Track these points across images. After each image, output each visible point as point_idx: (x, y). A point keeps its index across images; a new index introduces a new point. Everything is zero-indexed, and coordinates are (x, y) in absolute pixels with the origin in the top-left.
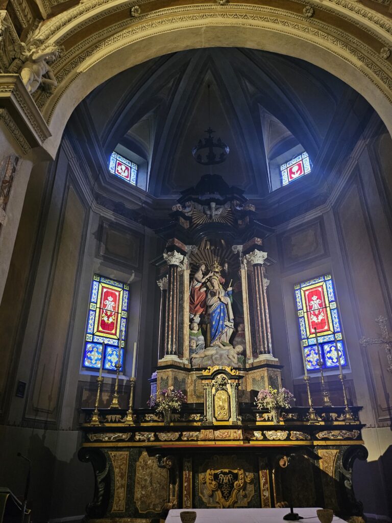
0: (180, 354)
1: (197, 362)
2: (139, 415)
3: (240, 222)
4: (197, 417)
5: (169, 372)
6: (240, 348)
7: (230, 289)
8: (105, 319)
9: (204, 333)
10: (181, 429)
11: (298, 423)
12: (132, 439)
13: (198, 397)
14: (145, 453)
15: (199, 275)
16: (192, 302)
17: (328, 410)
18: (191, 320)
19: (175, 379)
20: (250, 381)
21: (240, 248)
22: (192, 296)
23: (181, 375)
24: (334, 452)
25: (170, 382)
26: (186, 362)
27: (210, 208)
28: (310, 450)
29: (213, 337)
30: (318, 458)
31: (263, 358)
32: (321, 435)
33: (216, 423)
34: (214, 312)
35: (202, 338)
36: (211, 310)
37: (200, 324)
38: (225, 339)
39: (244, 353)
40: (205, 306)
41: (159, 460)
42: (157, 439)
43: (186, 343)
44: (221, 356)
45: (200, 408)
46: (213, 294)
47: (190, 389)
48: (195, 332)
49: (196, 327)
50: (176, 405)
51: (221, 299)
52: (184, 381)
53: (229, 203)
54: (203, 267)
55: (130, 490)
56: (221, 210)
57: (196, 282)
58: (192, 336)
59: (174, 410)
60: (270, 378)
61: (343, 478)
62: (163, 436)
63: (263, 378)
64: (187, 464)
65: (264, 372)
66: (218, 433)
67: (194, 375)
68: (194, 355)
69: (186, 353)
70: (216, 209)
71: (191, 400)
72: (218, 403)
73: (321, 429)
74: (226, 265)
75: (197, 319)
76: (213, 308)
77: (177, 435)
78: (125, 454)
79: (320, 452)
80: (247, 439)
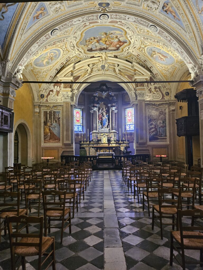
0: (96, 130)
1: (100, 131)
2: (90, 142)
3: (110, 98)
4: (100, 142)
5: (95, 134)
6: (109, 128)
7: (107, 115)
8: (77, 119)
9: (102, 125)
10: (97, 144)
11: (118, 143)
12: (89, 146)
13: (100, 138)
14: (91, 148)
15: (100, 111)
16: (99, 117)
17: (124, 140)
18: (99, 122)
19: (96, 135)
20: (110, 135)
21: (110, 105)
22: (99, 116)
23: (97, 134)
24: (123, 147)
25: (95, 136)
26: (98, 132)
27: (103, 93)
28: (119, 147)
29: (103, 126)
30: (121, 148)
31: (113, 131)
32: (121, 145)
33: (103, 143)
34: (104, 120)
35: (101, 126)
36: (103, 120)
37: (101, 122)
38: (106, 126)
39: (110, 129)
40: (101, 118)
41: (94, 148)
42: (93, 146)
43: (98, 128)
44: (105, 130)
45: (100, 140)
46: (104, 116)
47: (99, 137)
48: (99, 124)
49: (100, 123)
50: (97, 140)
51: (105, 118)
52: (97, 135)
53: (108, 91)
54: (101, 109)
55: (89, 153)
56: (106, 93)
57: (99, 113)
58: (99, 125)
59: (96, 141)
60: (114, 135)
61: (124, 151)
62: (94, 145)
63: (113, 135)
64: (99, 149)
65: (113, 134)
66: (104, 145)
67: (100, 134)
68: (99, 130)
69: (98, 130)
70: (104, 93)
71: (99, 139)
72: (104, 140)
73: (122, 144)
74: (107, 108)
75: (100, 121)
76: (103, 119)
77: (97, 145)
78: (88, 148)
79: (121, 147)
80: (109, 145)
